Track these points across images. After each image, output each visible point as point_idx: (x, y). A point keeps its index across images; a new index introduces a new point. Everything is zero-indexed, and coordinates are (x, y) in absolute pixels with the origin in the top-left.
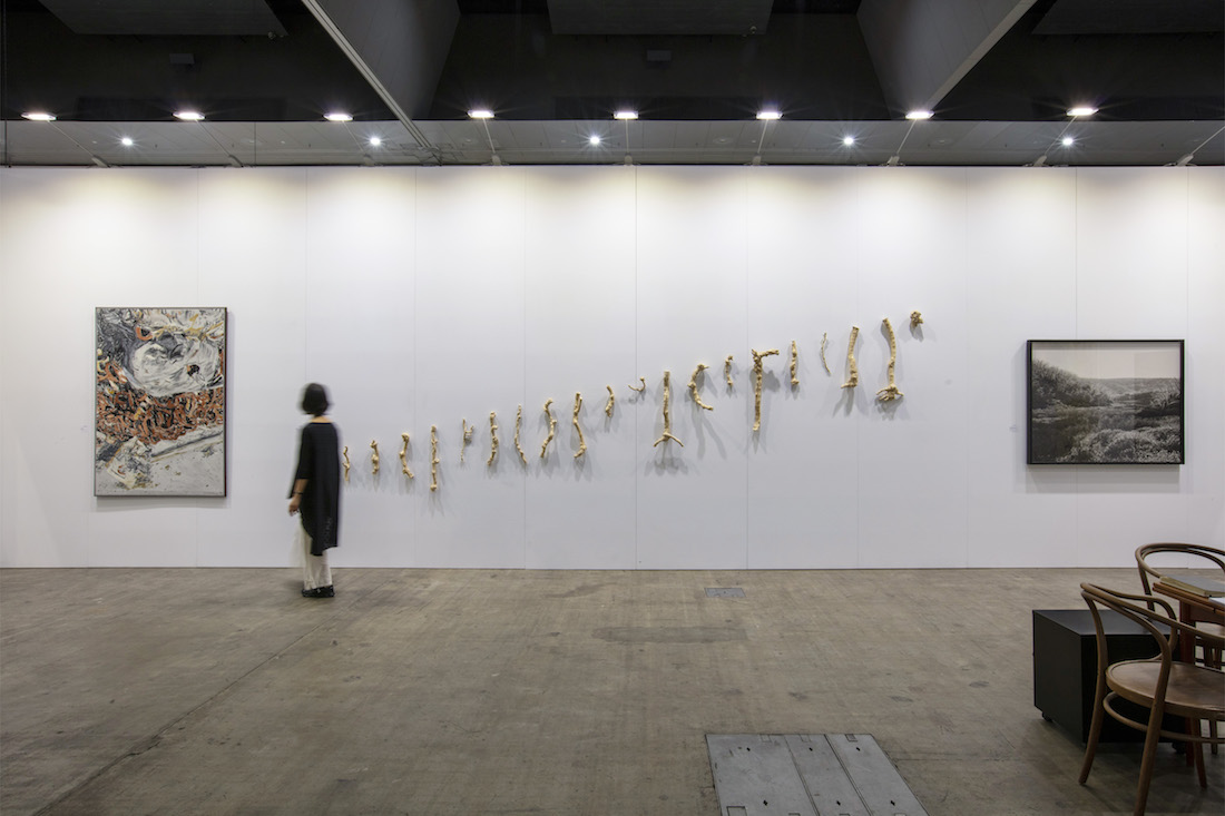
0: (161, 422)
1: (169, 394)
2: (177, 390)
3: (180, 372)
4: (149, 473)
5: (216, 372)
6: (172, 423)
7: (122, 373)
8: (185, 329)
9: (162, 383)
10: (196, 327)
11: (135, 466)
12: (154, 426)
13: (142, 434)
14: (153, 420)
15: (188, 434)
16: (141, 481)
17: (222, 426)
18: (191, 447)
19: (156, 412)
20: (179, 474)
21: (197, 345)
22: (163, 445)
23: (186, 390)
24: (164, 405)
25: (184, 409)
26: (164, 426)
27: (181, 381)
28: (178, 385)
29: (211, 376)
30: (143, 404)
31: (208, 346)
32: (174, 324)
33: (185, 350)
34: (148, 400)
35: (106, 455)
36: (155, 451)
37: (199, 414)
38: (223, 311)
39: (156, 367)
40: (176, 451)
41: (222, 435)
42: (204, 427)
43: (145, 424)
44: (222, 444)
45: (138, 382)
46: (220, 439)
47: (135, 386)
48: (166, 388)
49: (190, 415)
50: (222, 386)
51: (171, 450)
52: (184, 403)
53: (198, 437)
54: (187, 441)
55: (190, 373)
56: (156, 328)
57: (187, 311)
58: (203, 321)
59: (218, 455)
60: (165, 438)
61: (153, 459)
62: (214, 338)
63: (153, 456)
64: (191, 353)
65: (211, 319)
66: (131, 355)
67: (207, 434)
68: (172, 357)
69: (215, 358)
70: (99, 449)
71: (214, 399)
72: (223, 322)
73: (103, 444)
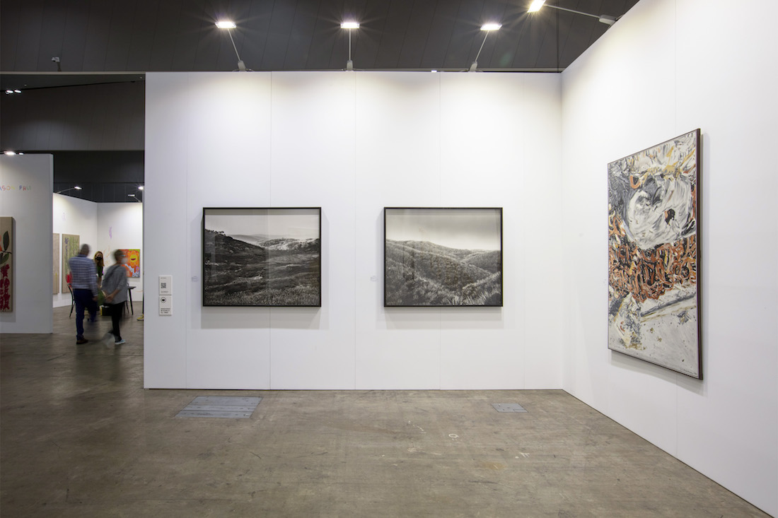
0: (647, 278)
1: (651, 246)
2: (658, 242)
3: (659, 220)
4: (639, 333)
5: (689, 215)
6: (655, 280)
7: (622, 226)
8: (663, 167)
9: (647, 234)
10: (671, 164)
11: (631, 324)
12: (642, 284)
13: (635, 291)
14: (641, 276)
15: (667, 293)
16: (635, 341)
17: (695, 286)
18: (669, 310)
19: (643, 266)
20: (660, 340)
21: (672, 185)
22: (648, 304)
23: (664, 241)
24: (649, 258)
25: (663, 263)
26: (649, 283)
27: (661, 230)
28: (658, 235)
29: (684, 222)
30: (635, 258)
31: (682, 183)
32: (655, 165)
33: (663, 192)
34: (638, 253)
35: (614, 309)
36: (643, 310)
37: (675, 269)
38: (695, 134)
39: (643, 217)
40: (657, 313)
41: (696, 297)
42: (678, 286)
43: (636, 279)
44: (695, 310)
45: (632, 235)
46: (693, 302)
47: (631, 239)
48: (650, 240)
49: (668, 272)
50: (695, 233)
51: (653, 310)
52: (663, 257)
53: (674, 298)
54: (666, 302)
55: (667, 221)
56: (643, 173)
57: (664, 146)
58: (677, 154)
59: (693, 322)
60: (650, 297)
61: (642, 319)
62: (687, 172)
63: (642, 315)
64: (668, 196)
65: (684, 149)
66: (627, 207)
67: (682, 295)
68: (653, 203)
69: (689, 196)
70: (610, 302)
71: (688, 250)
72: (695, 149)
73: (612, 298)
